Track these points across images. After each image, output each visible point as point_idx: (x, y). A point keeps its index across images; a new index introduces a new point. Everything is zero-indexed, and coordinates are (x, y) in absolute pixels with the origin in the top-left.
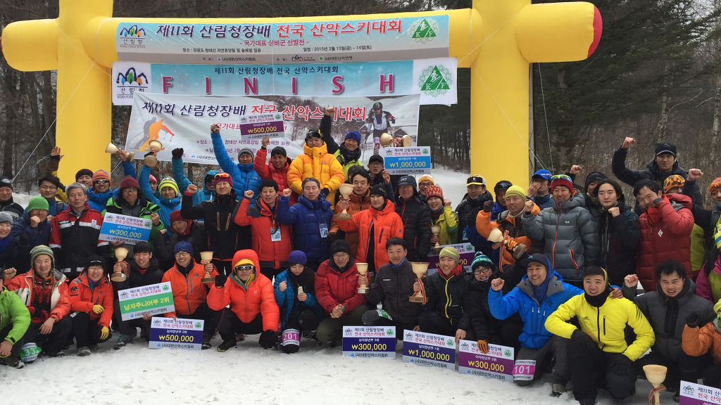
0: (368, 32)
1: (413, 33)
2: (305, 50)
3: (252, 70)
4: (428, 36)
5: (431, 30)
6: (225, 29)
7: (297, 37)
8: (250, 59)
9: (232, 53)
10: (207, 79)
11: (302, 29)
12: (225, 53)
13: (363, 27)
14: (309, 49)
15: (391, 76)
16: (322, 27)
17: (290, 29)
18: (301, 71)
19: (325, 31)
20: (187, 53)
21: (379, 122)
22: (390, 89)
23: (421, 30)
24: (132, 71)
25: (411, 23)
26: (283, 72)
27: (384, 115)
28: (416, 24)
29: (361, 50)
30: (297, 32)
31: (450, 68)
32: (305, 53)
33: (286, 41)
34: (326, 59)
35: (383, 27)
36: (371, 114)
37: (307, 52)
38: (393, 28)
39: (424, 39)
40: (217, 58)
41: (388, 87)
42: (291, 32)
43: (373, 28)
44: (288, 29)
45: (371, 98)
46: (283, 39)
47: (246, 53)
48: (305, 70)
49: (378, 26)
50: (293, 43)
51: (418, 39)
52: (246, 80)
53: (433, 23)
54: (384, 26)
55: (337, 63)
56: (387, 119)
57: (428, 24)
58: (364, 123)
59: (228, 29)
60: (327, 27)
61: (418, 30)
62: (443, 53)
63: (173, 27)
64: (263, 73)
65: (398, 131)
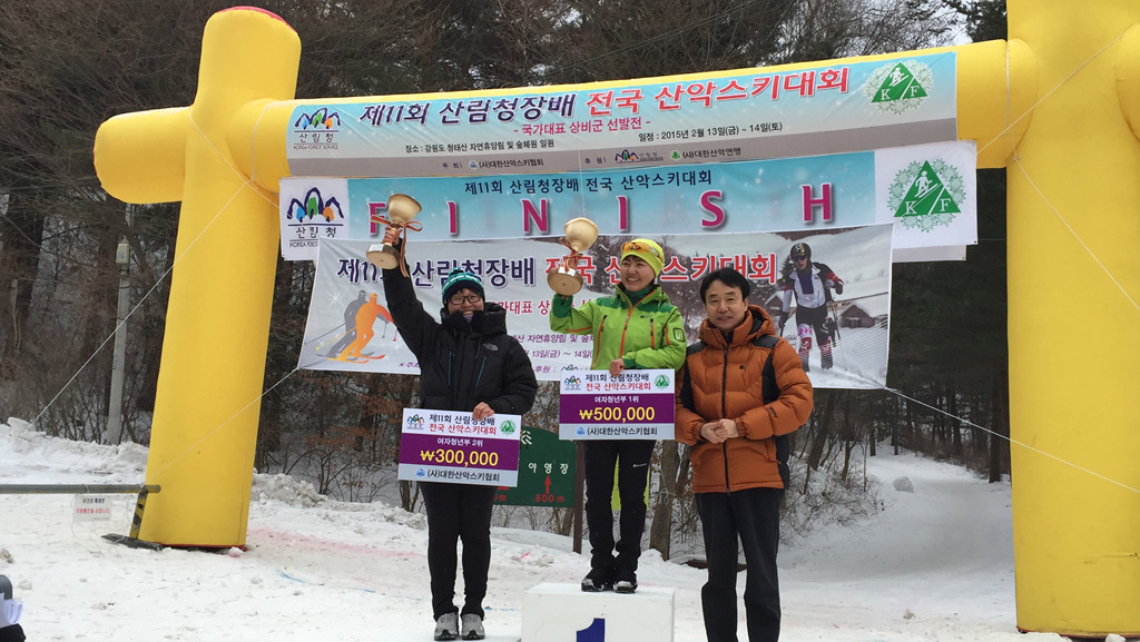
0: (774, 96)
1: (874, 92)
2: (642, 138)
3: (537, 184)
4: (908, 96)
5: (915, 83)
6: (487, 105)
7: (628, 113)
8: (533, 163)
9: (498, 151)
10: (451, 204)
11: (637, 97)
12: (485, 152)
13: (763, 86)
14: (651, 136)
15: (826, 187)
16: (679, 91)
17: (613, 99)
18: (635, 183)
19: (685, 98)
20: (413, 154)
21: (808, 289)
22: (826, 216)
23: (893, 84)
24: (314, 194)
25: (870, 71)
26: (600, 187)
27: (815, 271)
28: (881, 74)
29: (759, 134)
30: (628, 104)
31: (962, 165)
32: (643, 144)
33: (605, 122)
34: (685, 156)
35: (807, 84)
36: (787, 269)
37: (647, 143)
38: (829, 85)
39: (899, 103)
40: (470, 163)
41: (821, 213)
42: (614, 104)
43: (786, 87)
44: (609, 99)
45: (785, 235)
46: (598, 117)
47: (525, 150)
48: (643, 180)
49: (796, 82)
50: (619, 125)
51: (887, 104)
52: (527, 205)
53: (919, 68)
54: (811, 81)
55: (707, 163)
56: (824, 282)
57: (909, 73)
58: (773, 290)
59: (493, 105)
60: (689, 90)
61: (885, 86)
62: (943, 131)
63: (392, 108)
64: (559, 190)
65: (848, 310)
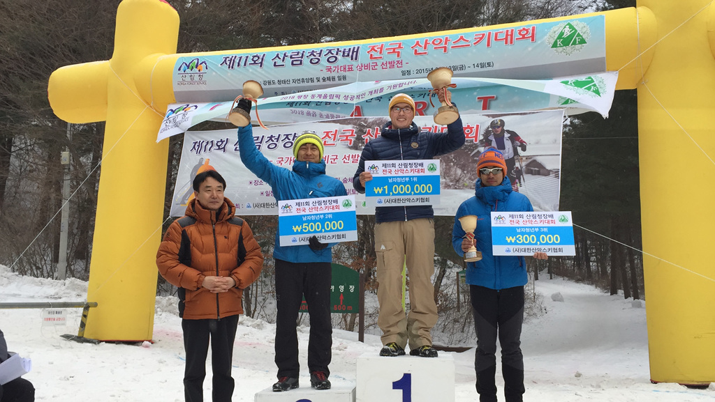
0: (488, 45)
1: (553, 41)
2: (404, 74)
4: (574, 43)
5: (579, 35)
6: (303, 54)
7: (394, 57)
9: (310, 85)
11: (400, 47)
13: (481, 39)
14: (409, 72)
16: (426, 43)
17: (384, 49)
19: (431, 47)
21: (501, 146)
25: (550, 28)
27: (507, 135)
28: (557, 30)
29: (479, 69)
30: (394, 52)
31: (609, 84)
32: (404, 77)
33: (379, 64)
35: (509, 37)
36: (487, 133)
37: (407, 77)
38: (524, 37)
39: (569, 48)
40: (292, 92)
42: (385, 52)
43: (496, 39)
44: (381, 48)
46: (375, 61)
49: (502, 36)
50: (388, 65)
51: (561, 49)
54: (512, 35)
56: (513, 143)
57: (573, 28)
59: (306, 54)
60: (433, 43)
61: (560, 37)
62: (597, 66)
63: (241, 58)
65: (530, 162)
